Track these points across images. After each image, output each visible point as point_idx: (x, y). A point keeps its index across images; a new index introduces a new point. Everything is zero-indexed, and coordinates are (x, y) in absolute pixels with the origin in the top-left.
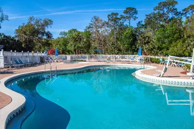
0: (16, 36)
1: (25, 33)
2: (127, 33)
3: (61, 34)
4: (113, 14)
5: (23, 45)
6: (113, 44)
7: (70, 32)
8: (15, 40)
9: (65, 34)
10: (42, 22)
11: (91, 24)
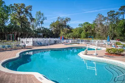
0: (50, 28)
1: (54, 26)
2: (120, 24)
3: (79, 25)
4: (111, 11)
5: (54, 33)
6: (111, 32)
7: (84, 24)
8: (50, 30)
9: (82, 25)
10: (64, 19)
11: (97, 19)
